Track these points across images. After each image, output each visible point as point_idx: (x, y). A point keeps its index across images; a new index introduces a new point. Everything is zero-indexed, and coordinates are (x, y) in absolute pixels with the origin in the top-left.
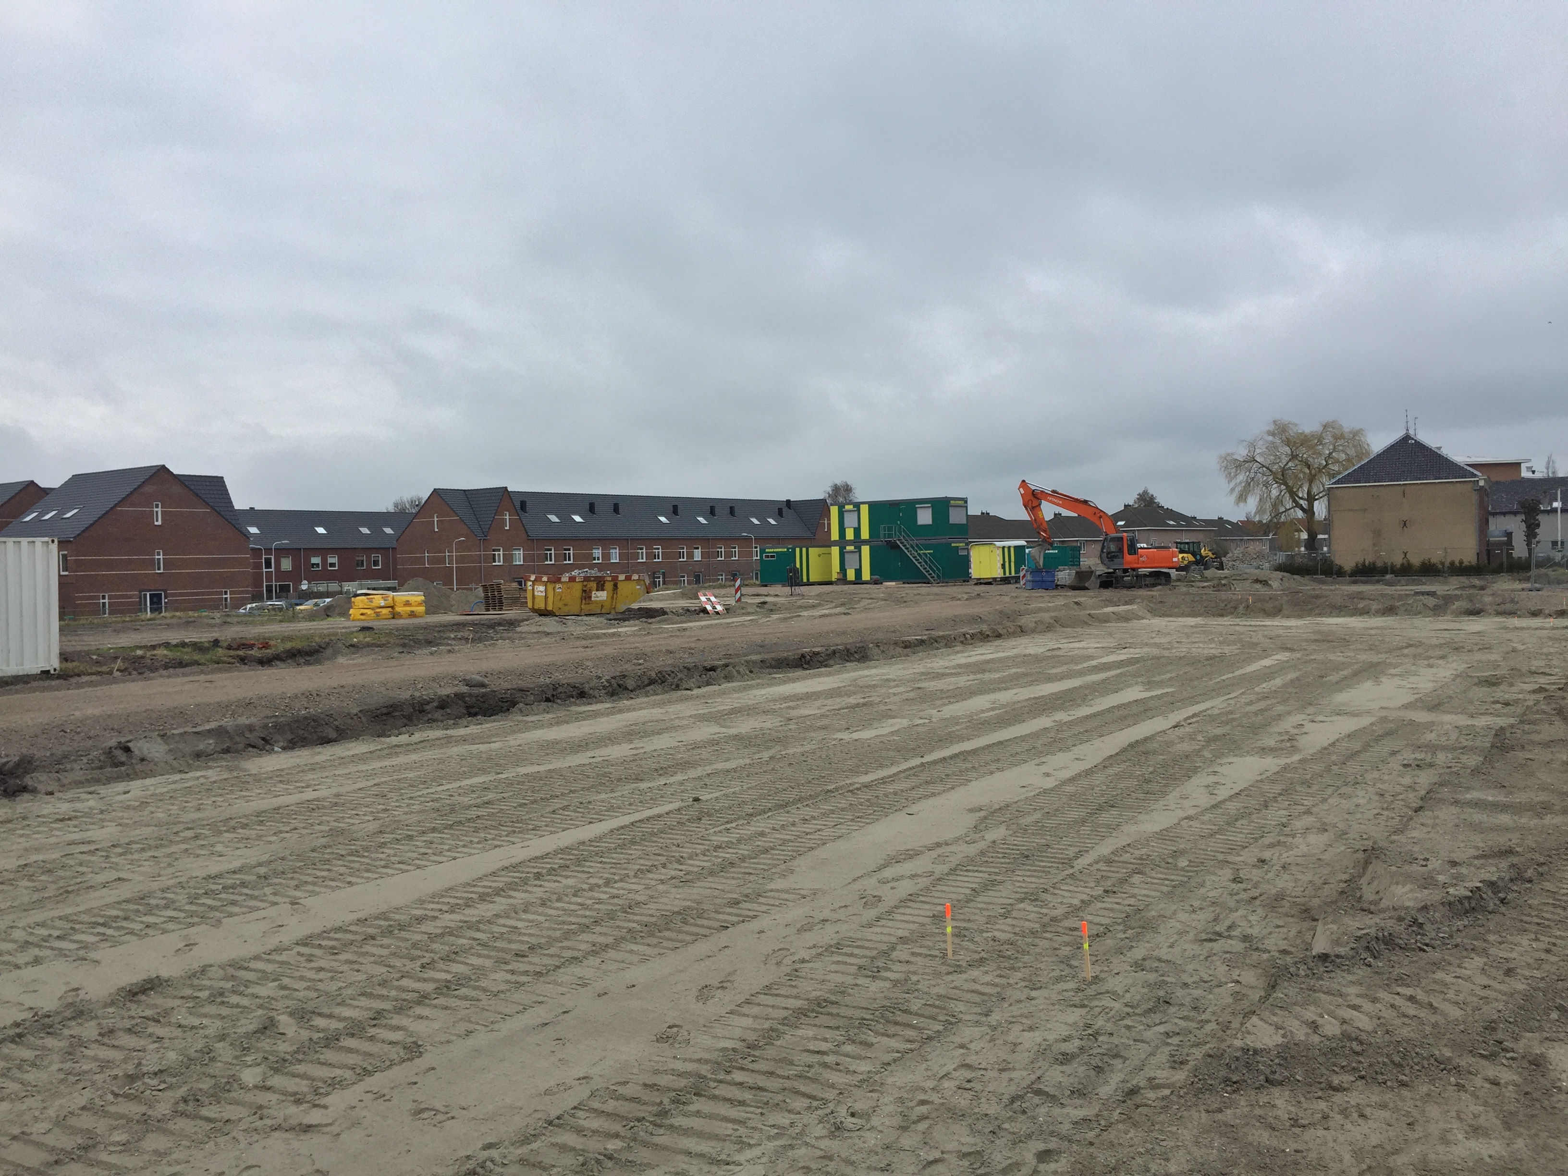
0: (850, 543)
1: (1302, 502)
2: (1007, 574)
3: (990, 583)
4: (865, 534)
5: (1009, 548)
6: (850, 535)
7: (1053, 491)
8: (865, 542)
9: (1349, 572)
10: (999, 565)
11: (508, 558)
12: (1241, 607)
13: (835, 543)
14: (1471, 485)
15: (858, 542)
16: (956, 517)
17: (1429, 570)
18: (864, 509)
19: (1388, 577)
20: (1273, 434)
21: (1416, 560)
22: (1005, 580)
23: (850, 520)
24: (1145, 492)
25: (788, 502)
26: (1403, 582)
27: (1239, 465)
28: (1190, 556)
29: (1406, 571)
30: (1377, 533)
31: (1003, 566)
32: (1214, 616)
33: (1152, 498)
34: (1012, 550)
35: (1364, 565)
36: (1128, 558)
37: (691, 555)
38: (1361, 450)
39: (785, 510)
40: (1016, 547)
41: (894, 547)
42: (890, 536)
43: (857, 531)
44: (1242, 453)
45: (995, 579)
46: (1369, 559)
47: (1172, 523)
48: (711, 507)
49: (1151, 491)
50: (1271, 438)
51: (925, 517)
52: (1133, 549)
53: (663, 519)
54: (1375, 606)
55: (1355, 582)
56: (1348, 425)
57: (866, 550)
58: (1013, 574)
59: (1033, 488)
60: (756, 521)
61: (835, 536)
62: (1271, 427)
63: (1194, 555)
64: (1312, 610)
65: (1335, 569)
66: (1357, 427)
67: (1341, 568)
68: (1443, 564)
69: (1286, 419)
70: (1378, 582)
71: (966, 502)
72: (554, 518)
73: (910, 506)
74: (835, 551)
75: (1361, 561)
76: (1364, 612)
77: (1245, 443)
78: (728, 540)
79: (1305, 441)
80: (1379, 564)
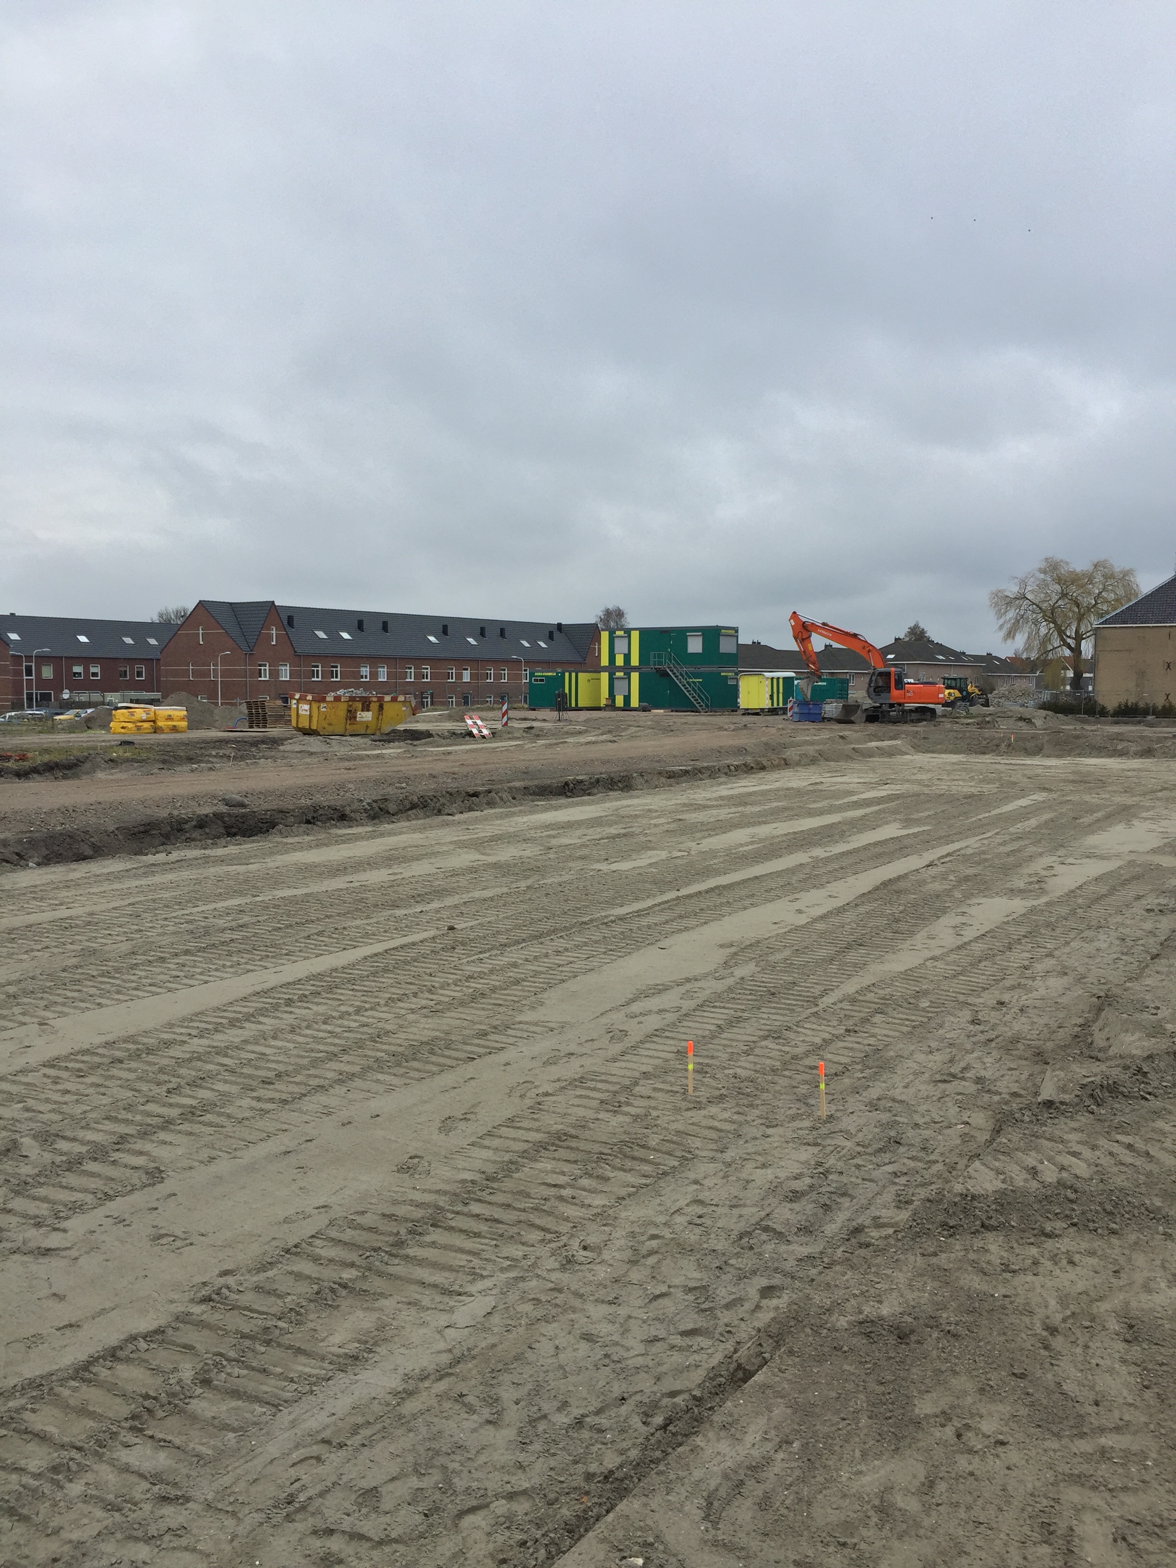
0: (620, 669)
1: (1069, 640)
2: (775, 706)
3: (757, 714)
4: (635, 661)
5: (778, 679)
6: (620, 661)
7: (824, 624)
8: (635, 669)
9: (1112, 712)
10: (768, 696)
11: (274, 674)
12: (1003, 745)
13: (604, 669)
15: (628, 668)
16: (726, 646)
18: (635, 636)
19: (1150, 718)
20: (1044, 572)
22: (773, 711)
23: (621, 646)
24: (916, 626)
25: (559, 626)
26: (1163, 724)
27: (1009, 602)
28: (956, 692)
30: (1141, 674)
31: (772, 697)
32: (976, 753)
33: (923, 632)
34: (781, 681)
35: (1126, 706)
36: (895, 692)
37: (459, 676)
38: (1130, 591)
39: (556, 634)
40: (784, 678)
41: (664, 674)
42: (660, 663)
43: (627, 657)
44: (1013, 590)
45: (762, 710)
46: (1132, 700)
47: (941, 657)
48: (482, 628)
49: (922, 625)
50: (1042, 576)
51: (695, 645)
52: (900, 684)
53: (432, 639)
54: (1134, 748)
55: (1116, 723)
56: (1119, 565)
57: (635, 677)
58: (781, 705)
59: (804, 620)
60: (526, 644)
61: (605, 661)
62: (1043, 565)
63: (961, 691)
64: (1071, 750)
65: (1098, 709)
66: (1127, 568)
67: (1103, 708)
69: (1059, 557)
70: (1139, 723)
71: (737, 631)
72: (321, 635)
73: (680, 634)
74: (605, 676)
75: (1123, 701)
76: (1122, 754)
77: (1016, 580)
78: (498, 662)
79: (1075, 579)
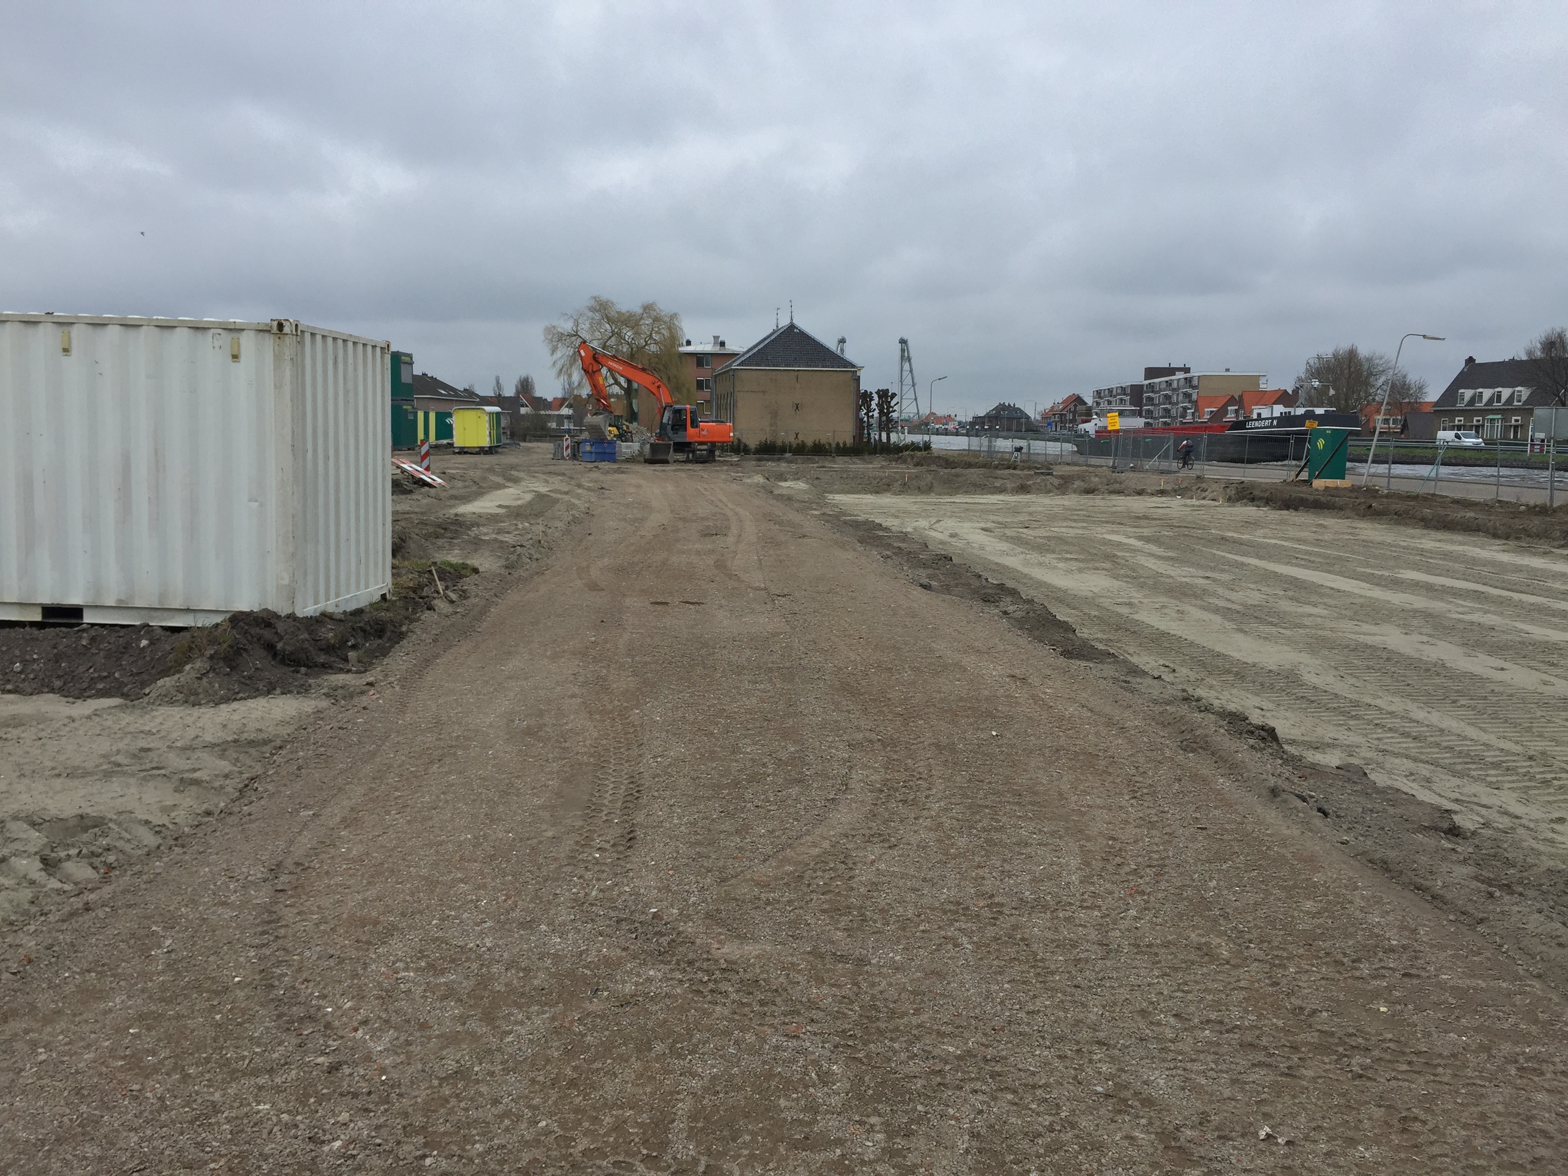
3: (478, 453)
9: (754, 450)
10: (488, 433)
14: (850, 374)
16: (405, 375)
17: (819, 450)
19: (788, 455)
20: (593, 310)
21: (809, 442)
22: (492, 449)
26: (799, 461)
27: (561, 337)
29: (800, 450)
30: (775, 414)
31: (491, 434)
34: (495, 417)
35: (760, 445)
36: (691, 430)
44: (567, 326)
45: (481, 448)
46: (770, 438)
50: (590, 314)
52: (694, 424)
58: (496, 443)
62: (592, 303)
67: (745, 446)
68: (830, 444)
69: (605, 296)
71: (411, 358)
75: (763, 439)
77: (566, 318)
79: (629, 321)
80: (779, 443)
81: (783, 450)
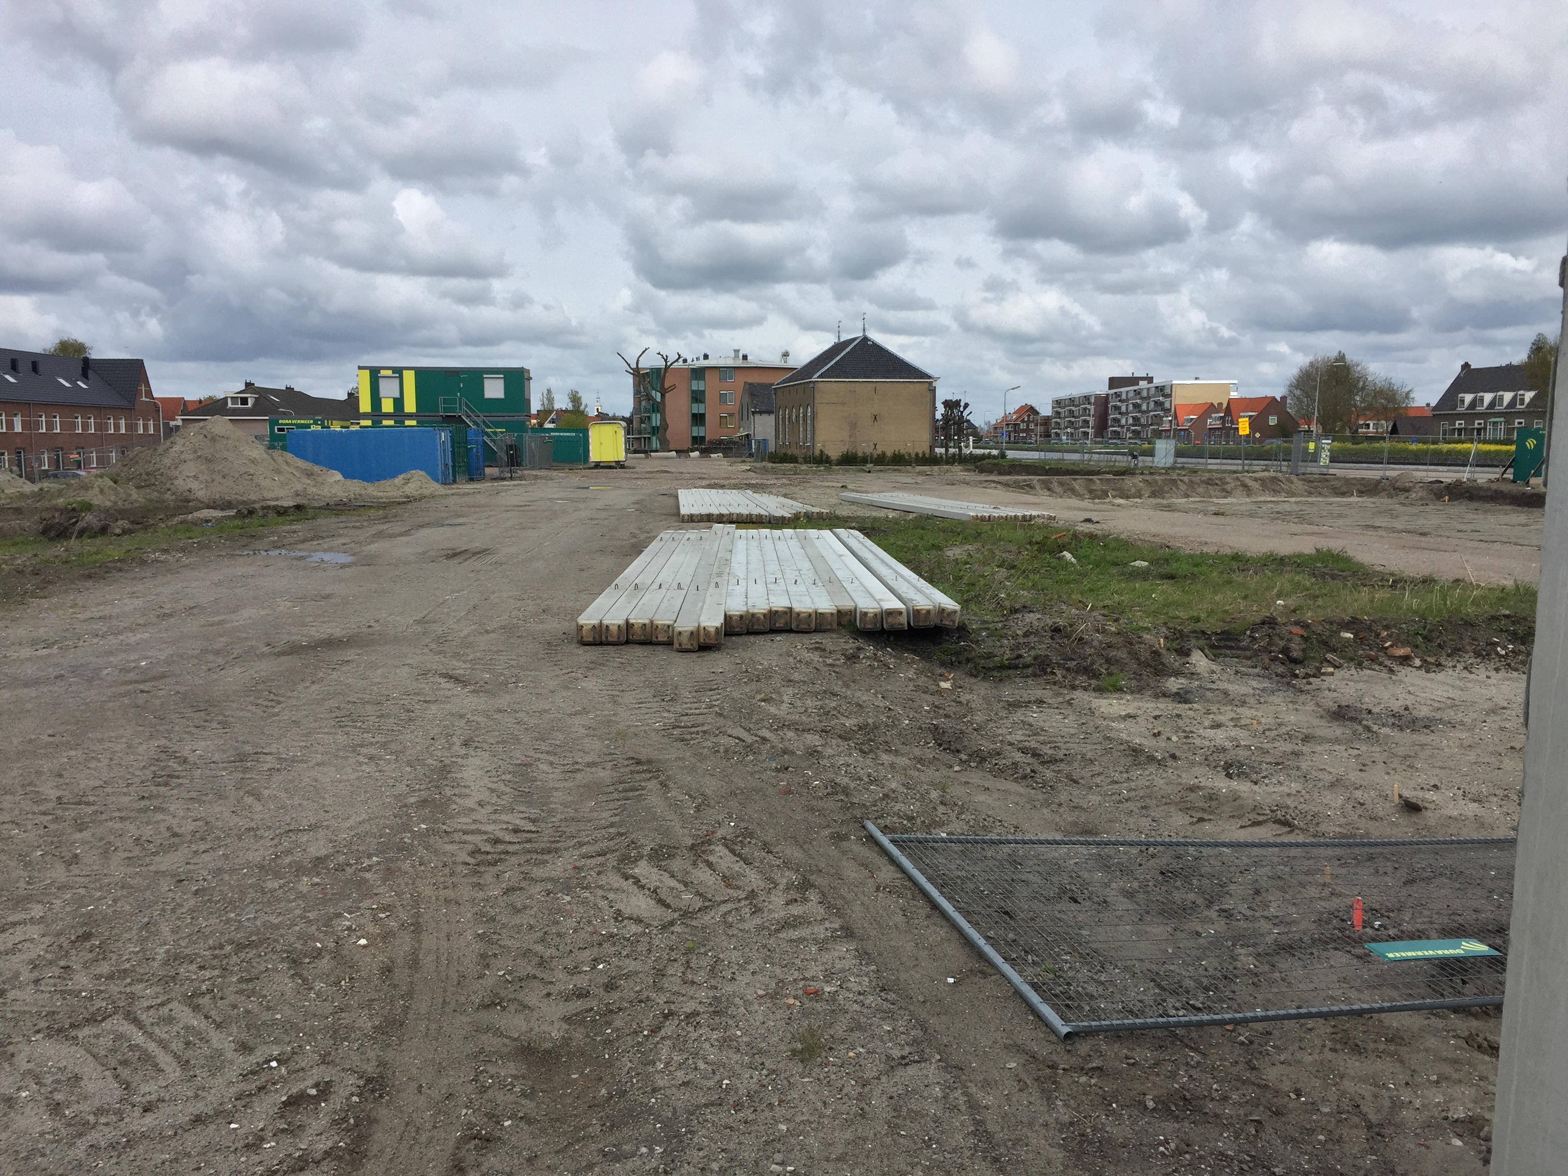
0: (388, 416)
4: (410, 406)
6: (388, 406)
8: (410, 416)
13: (365, 416)
15: (400, 416)
18: (409, 378)
23: (388, 389)
29: (881, 460)
30: (853, 426)
42: (453, 409)
43: (399, 402)
46: (851, 449)
51: (494, 389)
55: (842, 471)
60: (65, 384)
61: (365, 407)
65: (824, 459)
67: (828, 457)
68: (910, 455)
70: (861, 470)
73: (474, 376)
75: (844, 450)
78: (44, 407)
80: (859, 453)
81: (864, 460)
